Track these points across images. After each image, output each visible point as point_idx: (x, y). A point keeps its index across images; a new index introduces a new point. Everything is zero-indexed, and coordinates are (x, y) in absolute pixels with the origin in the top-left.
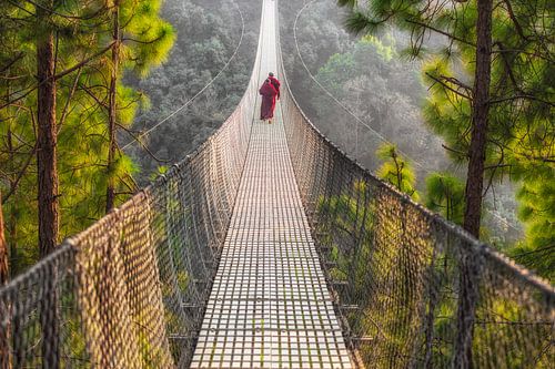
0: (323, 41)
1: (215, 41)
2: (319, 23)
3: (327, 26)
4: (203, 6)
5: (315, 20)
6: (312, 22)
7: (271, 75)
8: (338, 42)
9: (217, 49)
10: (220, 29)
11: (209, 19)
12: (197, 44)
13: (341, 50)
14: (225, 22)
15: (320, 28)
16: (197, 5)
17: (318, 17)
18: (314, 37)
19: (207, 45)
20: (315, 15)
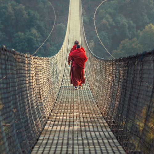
0: (116, 30)
1: (34, 31)
2: (113, 16)
3: (119, 18)
4: (24, 5)
5: (110, 14)
6: (107, 16)
7: (76, 43)
8: (127, 31)
9: (36, 37)
10: (38, 22)
11: (29, 14)
12: (20, 33)
13: (130, 36)
14: (41, 16)
15: (114, 20)
16: (19, 3)
17: (112, 11)
18: (109, 27)
19: (28, 33)
20: (110, 10)
